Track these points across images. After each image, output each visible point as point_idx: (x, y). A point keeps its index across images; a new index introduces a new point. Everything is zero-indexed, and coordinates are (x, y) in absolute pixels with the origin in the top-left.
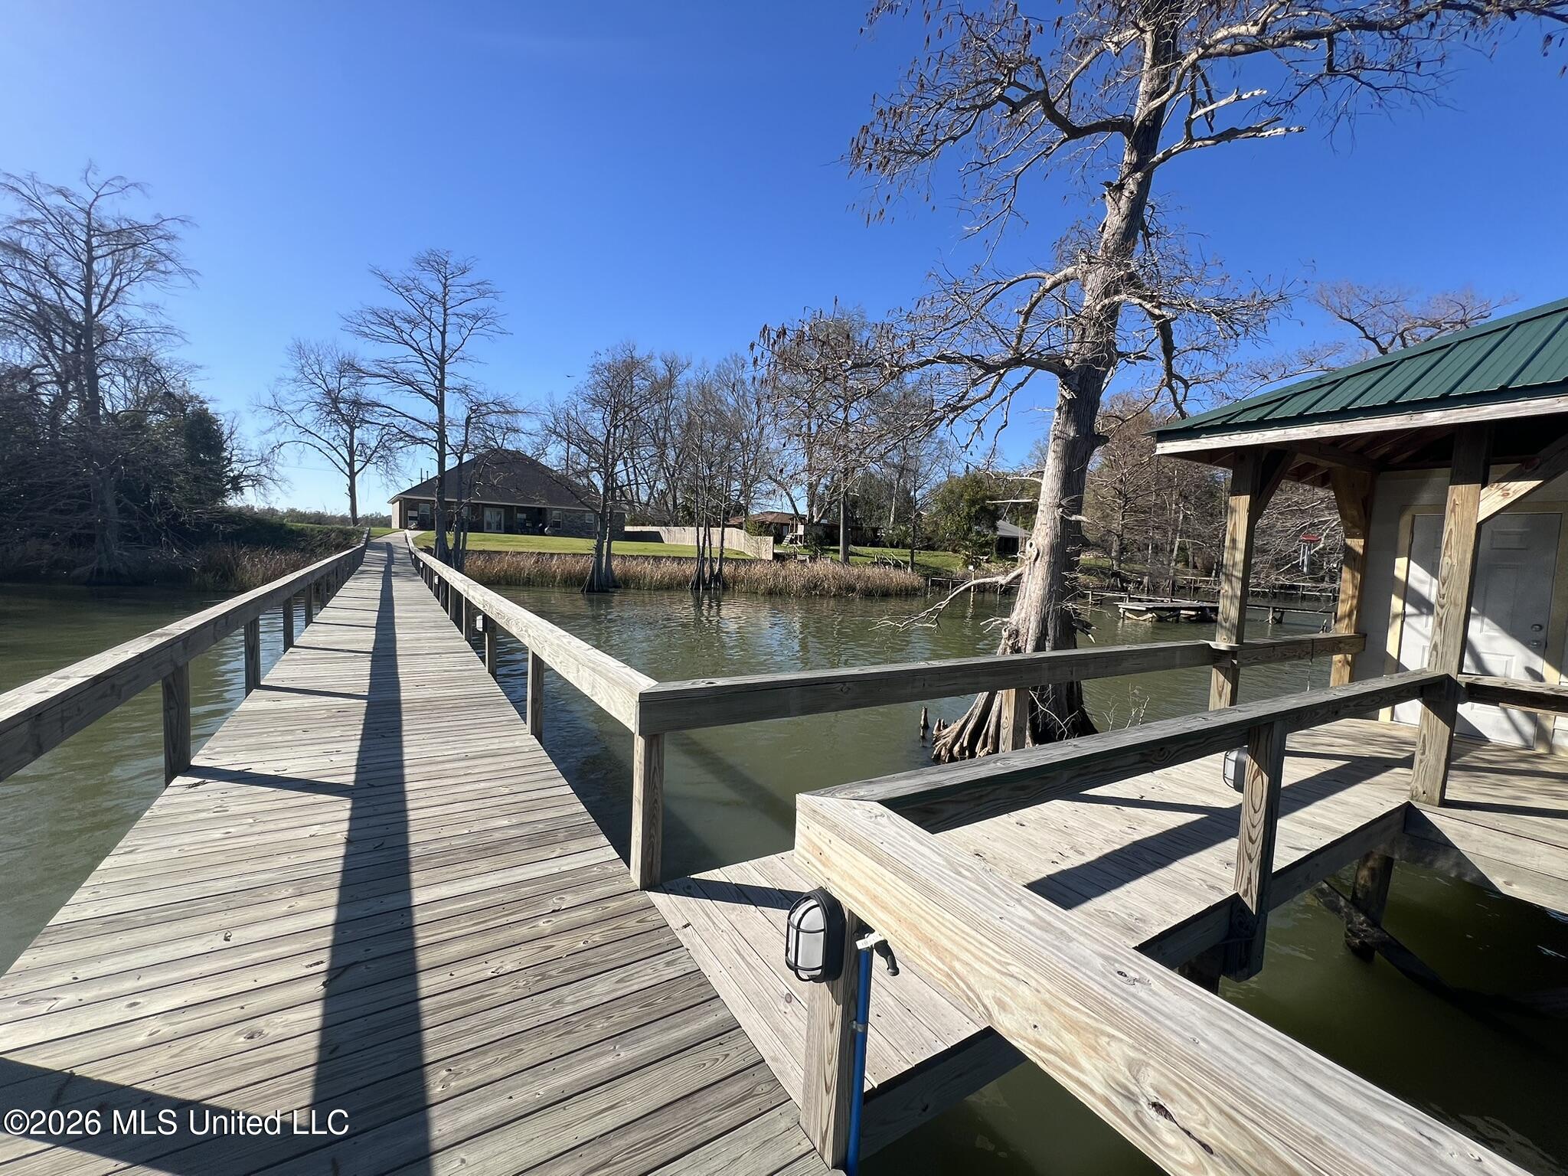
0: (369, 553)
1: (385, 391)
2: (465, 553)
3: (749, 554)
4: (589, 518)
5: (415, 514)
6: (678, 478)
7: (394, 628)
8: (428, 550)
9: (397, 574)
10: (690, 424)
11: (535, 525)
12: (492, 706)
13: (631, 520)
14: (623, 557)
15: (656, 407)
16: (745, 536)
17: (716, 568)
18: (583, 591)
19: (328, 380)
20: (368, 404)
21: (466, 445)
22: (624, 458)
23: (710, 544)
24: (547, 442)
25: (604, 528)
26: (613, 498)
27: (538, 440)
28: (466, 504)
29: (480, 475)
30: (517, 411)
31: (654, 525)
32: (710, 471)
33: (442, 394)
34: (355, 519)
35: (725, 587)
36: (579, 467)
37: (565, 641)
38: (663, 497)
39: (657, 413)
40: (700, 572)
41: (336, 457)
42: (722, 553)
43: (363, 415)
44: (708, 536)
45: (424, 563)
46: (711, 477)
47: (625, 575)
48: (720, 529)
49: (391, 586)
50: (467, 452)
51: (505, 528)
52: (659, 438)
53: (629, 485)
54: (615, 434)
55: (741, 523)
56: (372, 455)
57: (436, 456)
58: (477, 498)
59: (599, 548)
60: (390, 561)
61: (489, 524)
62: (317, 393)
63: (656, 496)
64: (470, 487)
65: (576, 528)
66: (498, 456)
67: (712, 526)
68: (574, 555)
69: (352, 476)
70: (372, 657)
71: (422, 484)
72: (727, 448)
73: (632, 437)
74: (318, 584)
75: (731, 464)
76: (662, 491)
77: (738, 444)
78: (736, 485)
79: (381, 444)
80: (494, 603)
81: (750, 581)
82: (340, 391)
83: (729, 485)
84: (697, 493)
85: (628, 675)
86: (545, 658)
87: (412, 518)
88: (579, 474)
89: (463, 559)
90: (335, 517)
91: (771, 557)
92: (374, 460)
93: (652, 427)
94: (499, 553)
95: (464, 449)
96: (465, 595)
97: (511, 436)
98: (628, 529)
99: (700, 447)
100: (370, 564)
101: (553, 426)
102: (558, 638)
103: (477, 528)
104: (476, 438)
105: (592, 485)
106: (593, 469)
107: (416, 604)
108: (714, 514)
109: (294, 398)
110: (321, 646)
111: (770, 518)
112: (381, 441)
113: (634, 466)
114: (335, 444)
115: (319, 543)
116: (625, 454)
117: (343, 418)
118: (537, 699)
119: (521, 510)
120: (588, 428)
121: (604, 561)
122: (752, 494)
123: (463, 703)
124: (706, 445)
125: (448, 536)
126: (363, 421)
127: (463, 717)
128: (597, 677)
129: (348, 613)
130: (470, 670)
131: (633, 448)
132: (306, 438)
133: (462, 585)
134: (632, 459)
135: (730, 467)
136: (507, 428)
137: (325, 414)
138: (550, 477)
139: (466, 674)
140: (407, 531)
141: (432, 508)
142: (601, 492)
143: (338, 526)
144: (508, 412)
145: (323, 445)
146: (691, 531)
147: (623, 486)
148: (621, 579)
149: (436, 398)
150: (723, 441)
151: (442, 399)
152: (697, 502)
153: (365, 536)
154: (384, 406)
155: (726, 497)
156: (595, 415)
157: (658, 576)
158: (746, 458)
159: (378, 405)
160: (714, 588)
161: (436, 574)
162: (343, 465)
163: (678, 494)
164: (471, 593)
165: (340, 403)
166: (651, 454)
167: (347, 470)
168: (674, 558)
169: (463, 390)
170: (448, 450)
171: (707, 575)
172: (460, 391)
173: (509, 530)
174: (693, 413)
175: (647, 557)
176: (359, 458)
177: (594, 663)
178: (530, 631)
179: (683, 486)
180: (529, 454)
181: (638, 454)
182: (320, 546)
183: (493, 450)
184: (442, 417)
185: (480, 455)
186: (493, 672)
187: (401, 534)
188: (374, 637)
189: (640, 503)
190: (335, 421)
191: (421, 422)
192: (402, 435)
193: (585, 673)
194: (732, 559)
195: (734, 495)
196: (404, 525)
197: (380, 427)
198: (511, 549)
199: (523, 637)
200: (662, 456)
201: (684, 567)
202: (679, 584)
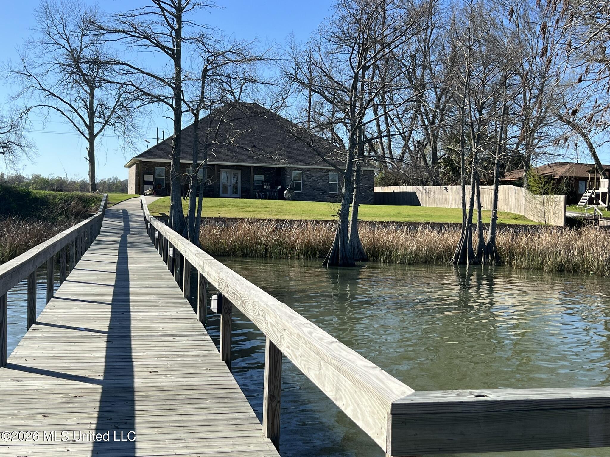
0: (106, 222)
1: (123, 47)
2: (201, 220)
3: (532, 218)
4: (333, 177)
5: (150, 178)
6: (439, 126)
7: (129, 306)
8: (163, 218)
9: (133, 245)
10: (454, 59)
11: (273, 187)
12: (226, 400)
13: (382, 179)
14: (372, 224)
15: (413, 39)
16: (525, 197)
17: (488, 236)
18: (325, 264)
19: (71, 39)
20: (107, 63)
21: (202, 101)
22: (374, 105)
23: (480, 207)
24: (286, 91)
25: (350, 189)
26: (361, 152)
27: (276, 89)
28: (202, 166)
29: (217, 133)
30: (255, 59)
31: (409, 184)
32: (480, 114)
33: (179, 46)
34: (94, 186)
35: (500, 262)
36: (322, 118)
37: (306, 330)
38: (421, 150)
39: (414, 48)
40: (467, 242)
41: (77, 120)
42: (495, 218)
43: (103, 74)
44: (477, 196)
45: (159, 233)
46: (482, 122)
47: (374, 245)
48: (493, 187)
49: (126, 259)
50: (204, 108)
51: (242, 191)
52: (416, 78)
53: (380, 137)
54: (363, 77)
55: (521, 179)
56: (110, 116)
57: (172, 115)
58: (214, 159)
59: (344, 214)
60: (127, 230)
61: (225, 188)
62: (61, 54)
63: (412, 148)
64: (206, 148)
65: (319, 189)
66: (235, 110)
67: (482, 184)
68: (316, 222)
69: (91, 139)
70: (108, 337)
71: (158, 145)
72: (503, 84)
73: (383, 79)
74: (58, 257)
75: (508, 104)
76: (419, 142)
77: (518, 77)
78: (514, 131)
79: (120, 104)
80: (230, 281)
81: (533, 253)
82: (81, 50)
83: (504, 131)
84: (463, 143)
85: (377, 378)
86: (284, 349)
87: (148, 183)
88: (322, 127)
89: (198, 227)
90: (75, 182)
91: (561, 223)
92: (112, 121)
93: (408, 65)
94: (235, 220)
95: (199, 105)
96: (200, 271)
97: (249, 87)
98: (378, 189)
99: (467, 86)
100: (108, 233)
101: (293, 72)
102: (298, 326)
103: (213, 192)
104: (212, 93)
105: (336, 139)
106: (339, 120)
107: (150, 279)
108: (485, 168)
109: (40, 61)
110: (61, 323)
111: (560, 171)
112: (118, 101)
113: (386, 114)
114: (76, 106)
115: (60, 211)
116: (376, 100)
117: (84, 78)
118: (274, 397)
119: (259, 170)
120: (333, 71)
121: (350, 229)
122: (536, 141)
123: (196, 394)
124: (476, 83)
125: (183, 202)
126: (102, 80)
127: (195, 412)
128: (342, 377)
129: (87, 288)
130: (204, 356)
131: (384, 93)
133: (197, 259)
134: (384, 106)
135: (506, 108)
136: (245, 79)
137: (67, 75)
138: (289, 132)
139: (200, 360)
140: (142, 197)
141: (168, 171)
142: (347, 146)
143: (78, 193)
144: (245, 61)
145: (65, 107)
146: (455, 190)
147: (372, 139)
148: (369, 250)
149: (172, 50)
150: (496, 76)
151: (179, 51)
152: (463, 155)
153: (103, 203)
154: (122, 64)
155: (500, 147)
156: (340, 56)
157: (413, 246)
158: (528, 95)
159: (117, 63)
160: (486, 263)
161: (171, 245)
162: (83, 128)
163: (439, 145)
164: (207, 269)
165: (81, 63)
166: (406, 98)
167: (87, 133)
168: (434, 225)
169: (200, 40)
170: (184, 107)
171: (475, 246)
172: (197, 41)
173: (246, 194)
174: (459, 43)
175: (400, 224)
176: (98, 120)
177: (339, 361)
178: (267, 316)
179: (446, 134)
180: (268, 107)
181: (391, 98)
182: (61, 214)
183: (230, 105)
184: (178, 72)
185: (218, 111)
186: (228, 360)
187: (136, 201)
188: (109, 315)
189: (392, 158)
190: (77, 82)
191: (157, 78)
192: (140, 93)
193: (329, 371)
194: (510, 226)
195: (511, 144)
196: (140, 191)
197: (119, 86)
198: (247, 216)
199: (259, 322)
200: (420, 99)
201: (446, 235)
202: (440, 257)
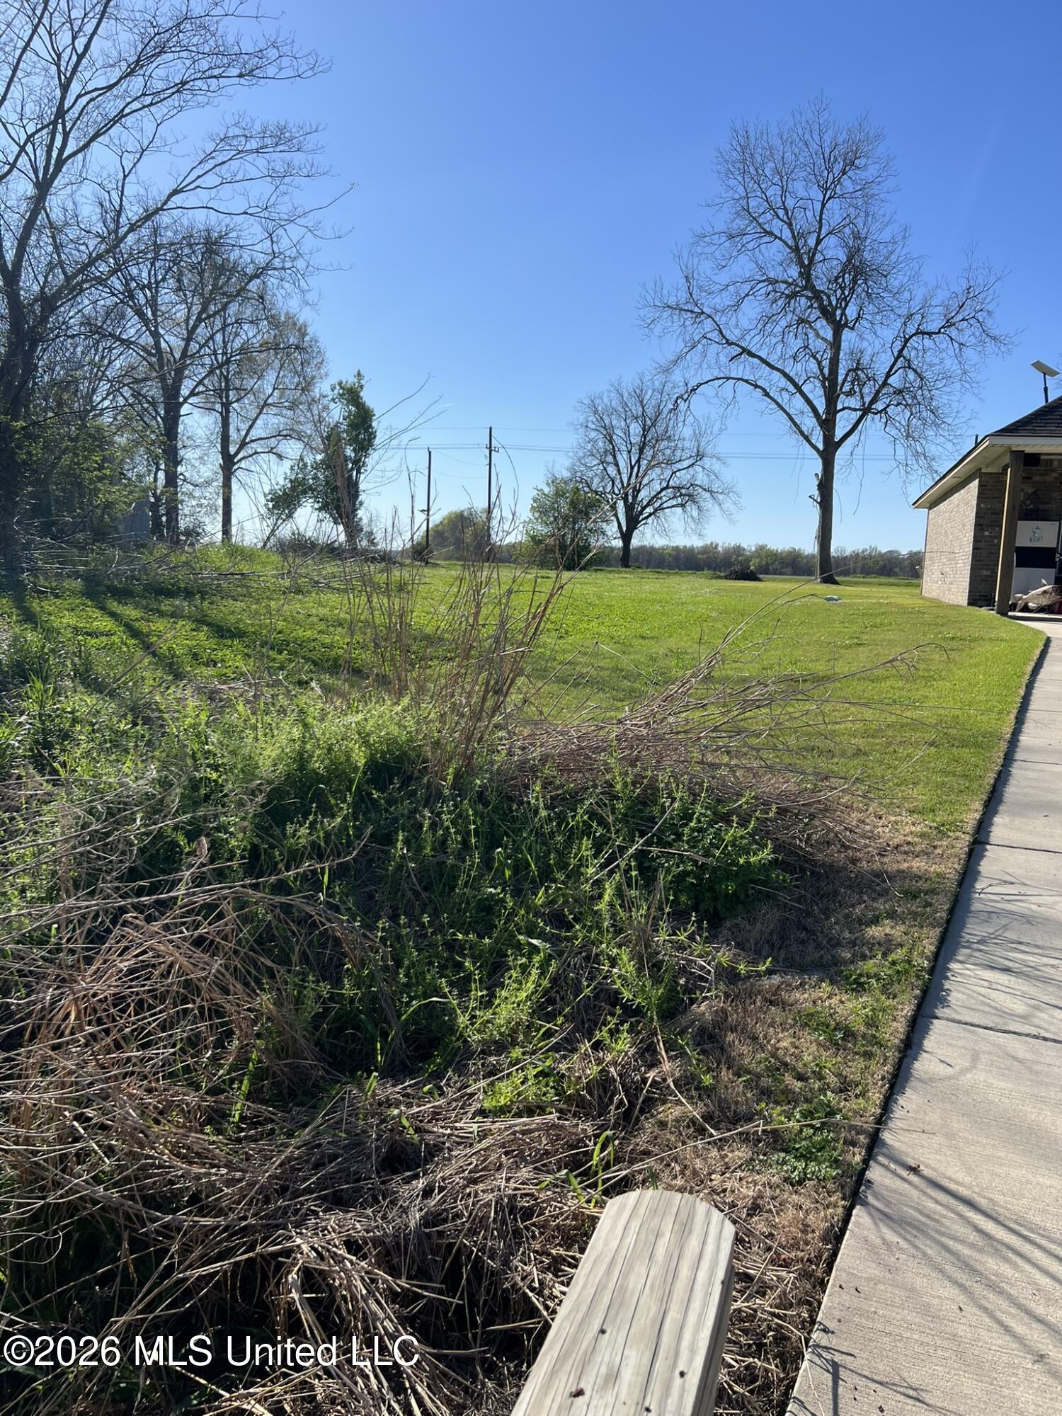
19: (798, 217)
62: (773, 257)
69: (828, 455)
82: (819, 241)
109: (725, 278)
112: (900, 356)
114: (800, 375)
117: (820, 305)
132: (744, 368)
145: (771, 380)
167: (818, 439)
190: (804, 316)
